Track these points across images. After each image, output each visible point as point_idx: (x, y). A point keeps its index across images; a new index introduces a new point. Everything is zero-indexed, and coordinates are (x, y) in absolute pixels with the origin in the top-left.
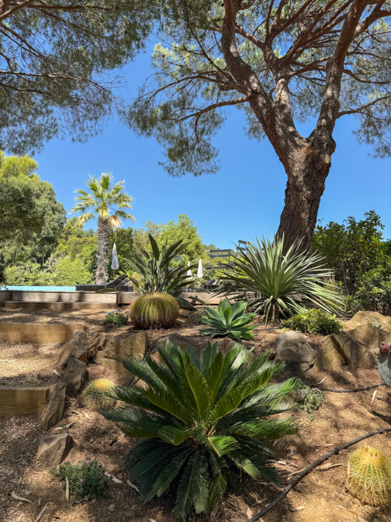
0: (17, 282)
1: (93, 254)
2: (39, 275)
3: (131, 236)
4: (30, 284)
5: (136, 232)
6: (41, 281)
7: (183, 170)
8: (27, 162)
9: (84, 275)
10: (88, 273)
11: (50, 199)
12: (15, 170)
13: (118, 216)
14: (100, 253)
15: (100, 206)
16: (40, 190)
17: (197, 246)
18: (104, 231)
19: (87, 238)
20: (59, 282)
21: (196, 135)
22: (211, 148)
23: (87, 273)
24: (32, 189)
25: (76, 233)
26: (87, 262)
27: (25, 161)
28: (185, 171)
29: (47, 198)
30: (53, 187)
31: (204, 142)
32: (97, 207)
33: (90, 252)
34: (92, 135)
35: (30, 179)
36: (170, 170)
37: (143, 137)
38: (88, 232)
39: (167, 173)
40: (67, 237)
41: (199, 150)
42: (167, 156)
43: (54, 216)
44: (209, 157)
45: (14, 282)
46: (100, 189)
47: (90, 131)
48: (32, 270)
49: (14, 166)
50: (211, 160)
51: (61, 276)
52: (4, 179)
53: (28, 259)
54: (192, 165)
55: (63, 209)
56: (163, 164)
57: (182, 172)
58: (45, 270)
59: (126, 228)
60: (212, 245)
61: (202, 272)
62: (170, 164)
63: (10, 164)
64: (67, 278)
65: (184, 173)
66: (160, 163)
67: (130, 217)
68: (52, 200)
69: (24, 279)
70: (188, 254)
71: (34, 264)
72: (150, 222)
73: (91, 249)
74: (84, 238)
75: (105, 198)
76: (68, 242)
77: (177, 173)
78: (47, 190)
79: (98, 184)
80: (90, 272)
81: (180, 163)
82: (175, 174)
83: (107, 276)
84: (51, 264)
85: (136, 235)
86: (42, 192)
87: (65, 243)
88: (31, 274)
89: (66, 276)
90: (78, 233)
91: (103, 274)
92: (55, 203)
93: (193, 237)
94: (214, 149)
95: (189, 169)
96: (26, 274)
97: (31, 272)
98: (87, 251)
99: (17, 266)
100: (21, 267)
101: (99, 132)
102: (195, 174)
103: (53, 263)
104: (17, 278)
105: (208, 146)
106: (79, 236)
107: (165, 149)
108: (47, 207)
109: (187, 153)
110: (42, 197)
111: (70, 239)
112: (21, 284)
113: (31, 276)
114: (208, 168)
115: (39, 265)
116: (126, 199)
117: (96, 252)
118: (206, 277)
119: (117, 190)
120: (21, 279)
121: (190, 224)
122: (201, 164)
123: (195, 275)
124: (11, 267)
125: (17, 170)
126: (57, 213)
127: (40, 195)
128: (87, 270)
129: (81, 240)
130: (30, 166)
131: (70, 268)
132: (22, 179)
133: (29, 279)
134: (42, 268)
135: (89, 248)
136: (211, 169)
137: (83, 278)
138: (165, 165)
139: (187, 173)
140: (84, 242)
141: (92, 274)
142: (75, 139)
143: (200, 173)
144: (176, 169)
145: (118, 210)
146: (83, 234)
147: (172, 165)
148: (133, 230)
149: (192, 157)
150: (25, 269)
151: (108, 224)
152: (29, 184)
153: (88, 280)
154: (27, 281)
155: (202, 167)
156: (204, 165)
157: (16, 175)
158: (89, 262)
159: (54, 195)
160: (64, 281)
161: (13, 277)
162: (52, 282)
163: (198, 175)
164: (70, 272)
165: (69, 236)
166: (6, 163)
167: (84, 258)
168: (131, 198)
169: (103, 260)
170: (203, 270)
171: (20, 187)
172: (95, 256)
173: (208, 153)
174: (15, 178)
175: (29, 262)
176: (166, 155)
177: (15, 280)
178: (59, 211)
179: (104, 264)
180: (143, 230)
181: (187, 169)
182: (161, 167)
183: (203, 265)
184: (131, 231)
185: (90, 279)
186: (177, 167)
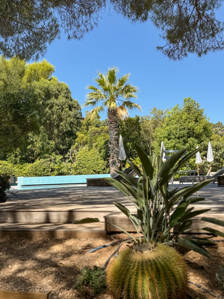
0: (45, 172)
1: (106, 143)
2: (62, 166)
3: (139, 124)
4: (56, 174)
5: (143, 119)
6: (64, 170)
7: (185, 51)
8: (45, 67)
9: (99, 163)
10: (103, 161)
11: (67, 97)
12: (37, 75)
13: (126, 107)
14: (111, 142)
15: (109, 99)
16: (58, 90)
17: (205, 129)
18: (114, 121)
19: (104, 127)
20: (79, 171)
21: (197, 10)
22: (215, 22)
23: (101, 161)
24: (51, 90)
25: (94, 124)
26: (101, 151)
27: (43, 65)
28: (187, 52)
29: (64, 96)
30: (68, 86)
31: (207, 17)
32: (105, 101)
33: (103, 142)
34: (87, 30)
35: (49, 82)
36: (170, 54)
37: (138, 22)
38: (104, 121)
39: (167, 58)
40: (88, 127)
41: (202, 26)
42: (166, 39)
43: (70, 112)
44: (214, 32)
45: (43, 173)
46: (107, 84)
47: (86, 26)
48: (56, 161)
49: (35, 71)
50: (217, 36)
51: (81, 165)
52: (28, 84)
53: (52, 152)
54: (195, 45)
55: (78, 105)
56: (162, 48)
57: (183, 53)
58: (67, 161)
59: (133, 117)
60: (219, 122)
61: (212, 154)
62: (170, 47)
63: (32, 70)
64: (85, 167)
65: (186, 55)
66: (159, 48)
67: (137, 107)
68: (68, 98)
69: (50, 170)
70: (196, 137)
71: (57, 156)
72: (155, 109)
73: (104, 139)
74: (101, 127)
75: (112, 91)
76: (89, 132)
77: (178, 55)
78: (64, 90)
79: (106, 78)
80: (105, 160)
81: (181, 44)
82: (176, 56)
83: (119, 163)
84: (72, 155)
85: (143, 122)
86: (60, 92)
87: (86, 133)
88: (56, 165)
89: (84, 165)
90: (96, 123)
91: (115, 161)
92: (71, 100)
93: (200, 119)
94: (219, 23)
95: (191, 49)
96: (52, 165)
97: (56, 163)
98: (100, 141)
99: (44, 158)
100: (47, 159)
101: (94, 26)
102: (200, 54)
103: (73, 154)
104: (44, 169)
105: (213, 21)
106: (97, 126)
107: (164, 31)
108: (65, 105)
109: (188, 32)
110: (60, 97)
111: (90, 129)
112: (48, 174)
113: (56, 167)
114: (214, 45)
115: (61, 157)
116: (132, 90)
117: (108, 141)
118: (217, 159)
119: (122, 82)
120: (48, 169)
121: (196, 107)
122: (205, 42)
123: (204, 158)
124: (39, 160)
125: (38, 75)
126: (73, 109)
127: (58, 95)
128: (101, 158)
129: (99, 129)
130: (48, 70)
131: (87, 157)
132: (42, 83)
133: (54, 169)
134: (64, 159)
135: (102, 138)
136: (217, 46)
137: (98, 166)
138: (164, 49)
139: (189, 54)
140: (102, 131)
141: (106, 162)
142: (71, 36)
143: (205, 52)
144: (176, 52)
145: (125, 100)
146: (100, 124)
147: (172, 47)
148: (140, 118)
149: (194, 36)
150: (51, 161)
151: (117, 115)
152: (49, 86)
153: (103, 168)
154: (53, 171)
155: (206, 45)
156: (208, 43)
157: (38, 80)
158: (103, 151)
159: (70, 93)
160: (82, 170)
161: (41, 168)
162: (73, 171)
163: (202, 54)
164: (87, 161)
165: (89, 127)
166: (28, 70)
167: (99, 148)
168: (136, 88)
169: (115, 148)
170: (213, 153)
171: (41, 90)
172: (108, 145)
173: (213, 28)
174: (36, 82)
175: (54, 154)
176: (164, 38)
177: (43, 171)
178: (75, 108)
179: (116, 152)
180: (149, 117)
181: (189, 50)
182: (160, 51)
183: (213, 147)
184: (138, 119)
185: (105, 167)
186: (178, 49)
